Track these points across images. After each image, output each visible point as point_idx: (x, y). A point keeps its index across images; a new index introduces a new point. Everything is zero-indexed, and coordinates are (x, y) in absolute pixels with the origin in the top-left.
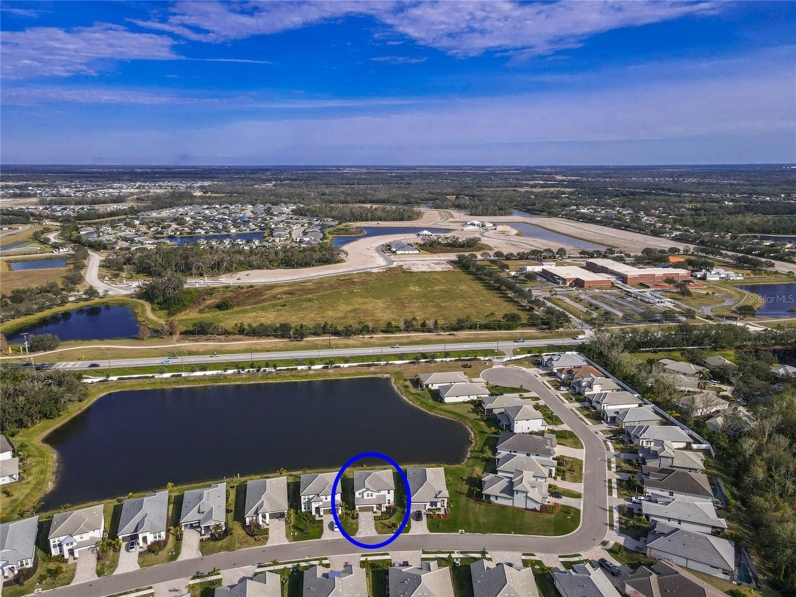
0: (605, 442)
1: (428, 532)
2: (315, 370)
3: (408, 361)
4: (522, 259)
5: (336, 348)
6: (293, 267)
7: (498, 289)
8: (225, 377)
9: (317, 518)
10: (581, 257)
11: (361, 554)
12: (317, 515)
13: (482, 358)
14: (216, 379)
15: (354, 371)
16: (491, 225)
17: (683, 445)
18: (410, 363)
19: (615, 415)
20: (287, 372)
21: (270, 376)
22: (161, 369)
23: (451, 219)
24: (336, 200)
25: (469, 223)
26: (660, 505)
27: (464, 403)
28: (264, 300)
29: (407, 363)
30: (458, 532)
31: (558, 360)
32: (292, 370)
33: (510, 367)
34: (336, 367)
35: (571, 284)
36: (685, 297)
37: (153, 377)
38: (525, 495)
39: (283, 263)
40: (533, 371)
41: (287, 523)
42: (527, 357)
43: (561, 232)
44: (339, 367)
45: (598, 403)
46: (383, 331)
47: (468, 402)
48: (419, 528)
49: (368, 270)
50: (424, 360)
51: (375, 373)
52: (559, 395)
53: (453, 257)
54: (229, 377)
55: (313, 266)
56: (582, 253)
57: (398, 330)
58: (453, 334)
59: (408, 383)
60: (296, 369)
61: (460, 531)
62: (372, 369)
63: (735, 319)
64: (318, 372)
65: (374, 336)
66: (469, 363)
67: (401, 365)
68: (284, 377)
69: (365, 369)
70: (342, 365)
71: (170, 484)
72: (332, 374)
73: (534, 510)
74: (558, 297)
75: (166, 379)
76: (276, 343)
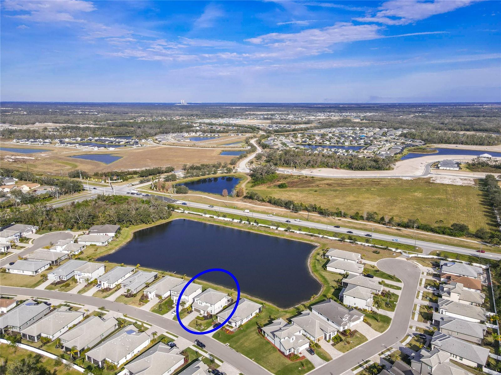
0: (408, 335)
2: (280, 231)
3: (337, 239)
5: (311, 221)
6: (352, 169)
8: (232, 223)
11: (167, 331)
13: (394, 250)
14: (227, 223)
15: (300, 237)
17: (474, 365)
19: (441, 320)
20: (264, 228)
21: (254, 228)
22: (205, 212)
24: (445, 128)
27: (339, 274)
28: (309, 186)
29: (336, 240)
30: (225, 344)
31: (449, 266)
32: (267, 227)
33: (409, 261)
34: (292, 232)
37: (202, 215)
39: (347, 166)
40: (426, 269)
41: (159, 302)
42: (433, 258)
44: (294, 232)
46: (352, 218)
47: (343, 274)
49: (401, 177)
50: (349, 241)
51: (312, 241)
52: (421, 291)
53: (482, 175)
54: (234, 224)
55: (367, 170)
57: (362, 218)
58: (400, 230)
59: (322, 252)
60: (269, 228)
61: (227, 344)
62: (312, 238)
65: (342, 219)
66: (378, 250)
67: (332, 240)
68: (260, 230)
69: (307, 237)
70: (295, 231)
71: (139, 265)
72: (287, 236)
75: (207, 218)
76: (282, 211)
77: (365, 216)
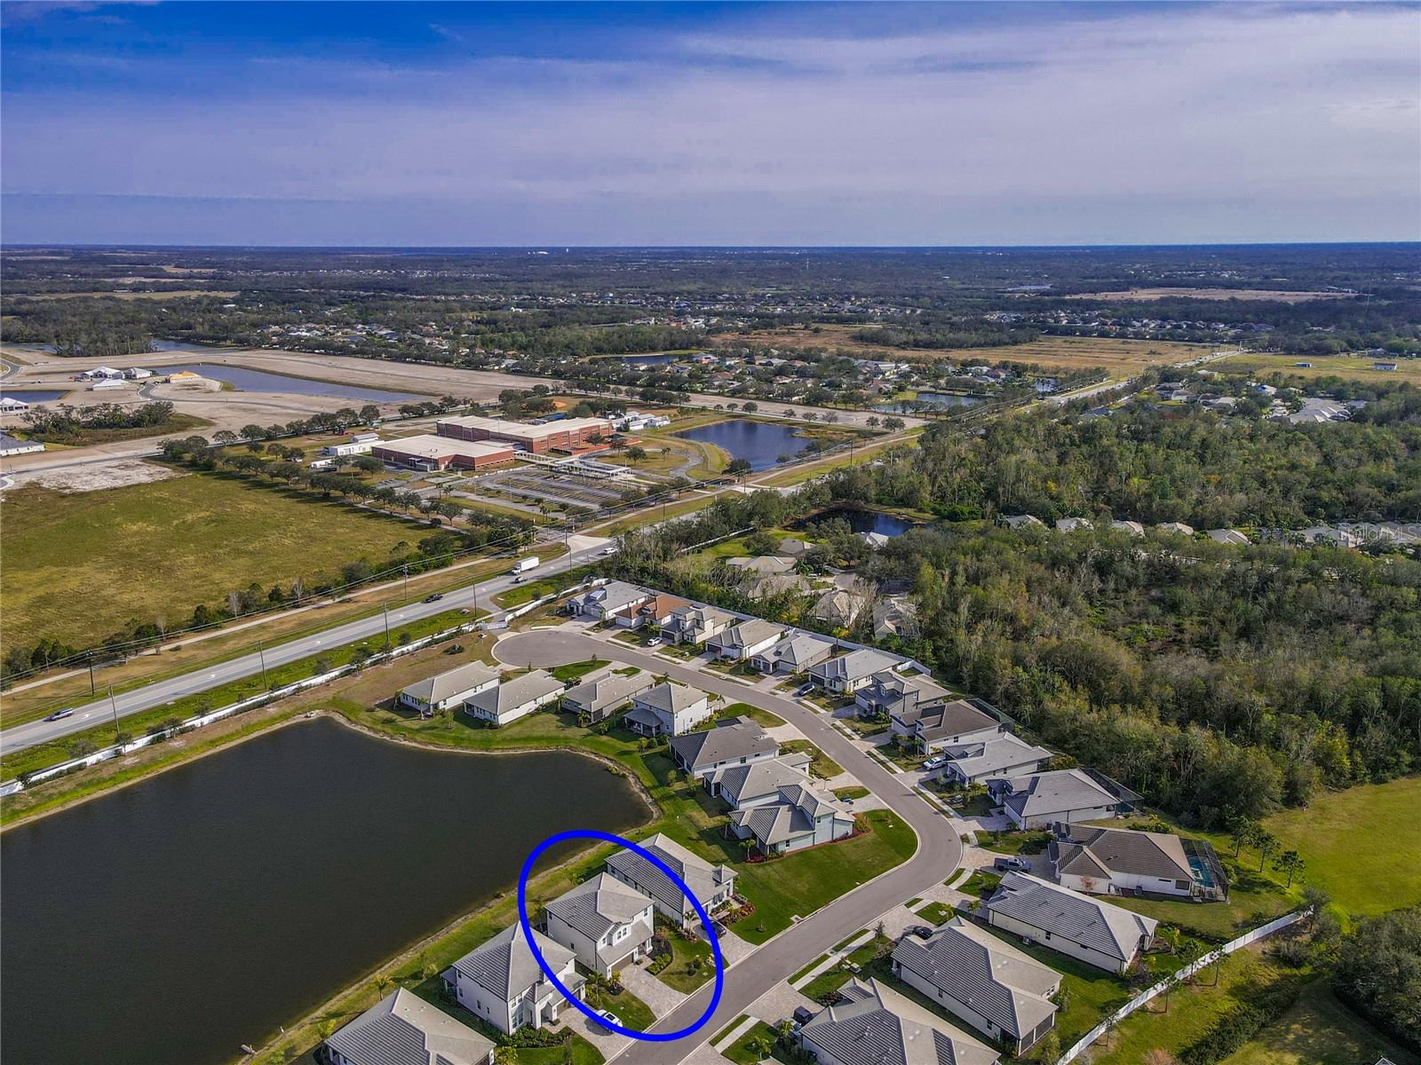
0: (799, 702)
1: (754, 948)
2: (135, 753)
3: (337, 673)
4: (297, 435)
7: (326, 497)
9: (555, 1030)
10: (405, 419)
11: (704, 1044)
12: (547, 1026)
15: (232, 728)
16: (148, 374)
18: (342, 675)
19: (777, 658)
20: (62, 780)
21: (17, 807)
23: (24, 368)
25: (90, 373)
26: (973, 759)
27: (532, 715)
29: (336, 677)
30: (793, 923)
31: (604, 598)
32: (70, 771)
33: (527, 630)
34: (184, 731)
35: (447, 467)
36: (638, 461)
38: (831, 818)
40: (570, 627)
43: (309, 376)
44: (193, 728)
45: (734, 646)
46: (197, 628)
47: (538, 712)
48: (735, 949)
50: (369, 661)
51: (285, 717)
52: (656, 653)
56: (404, 409)
57: (226, 615)
58: (350, 599)
59: (382, 714)
60: (81, 768)
61: (793, 918)
62: (272, 710)
63: (731, 482)
64: (147, 756)
66: (457, 643)
67: (326, 685)
68: (62, 794)
69: (255, 716)
70: (197, 722)
72: (183, 752)
73: (845, 837)
74: (453, 493)
77: (235, 608)
